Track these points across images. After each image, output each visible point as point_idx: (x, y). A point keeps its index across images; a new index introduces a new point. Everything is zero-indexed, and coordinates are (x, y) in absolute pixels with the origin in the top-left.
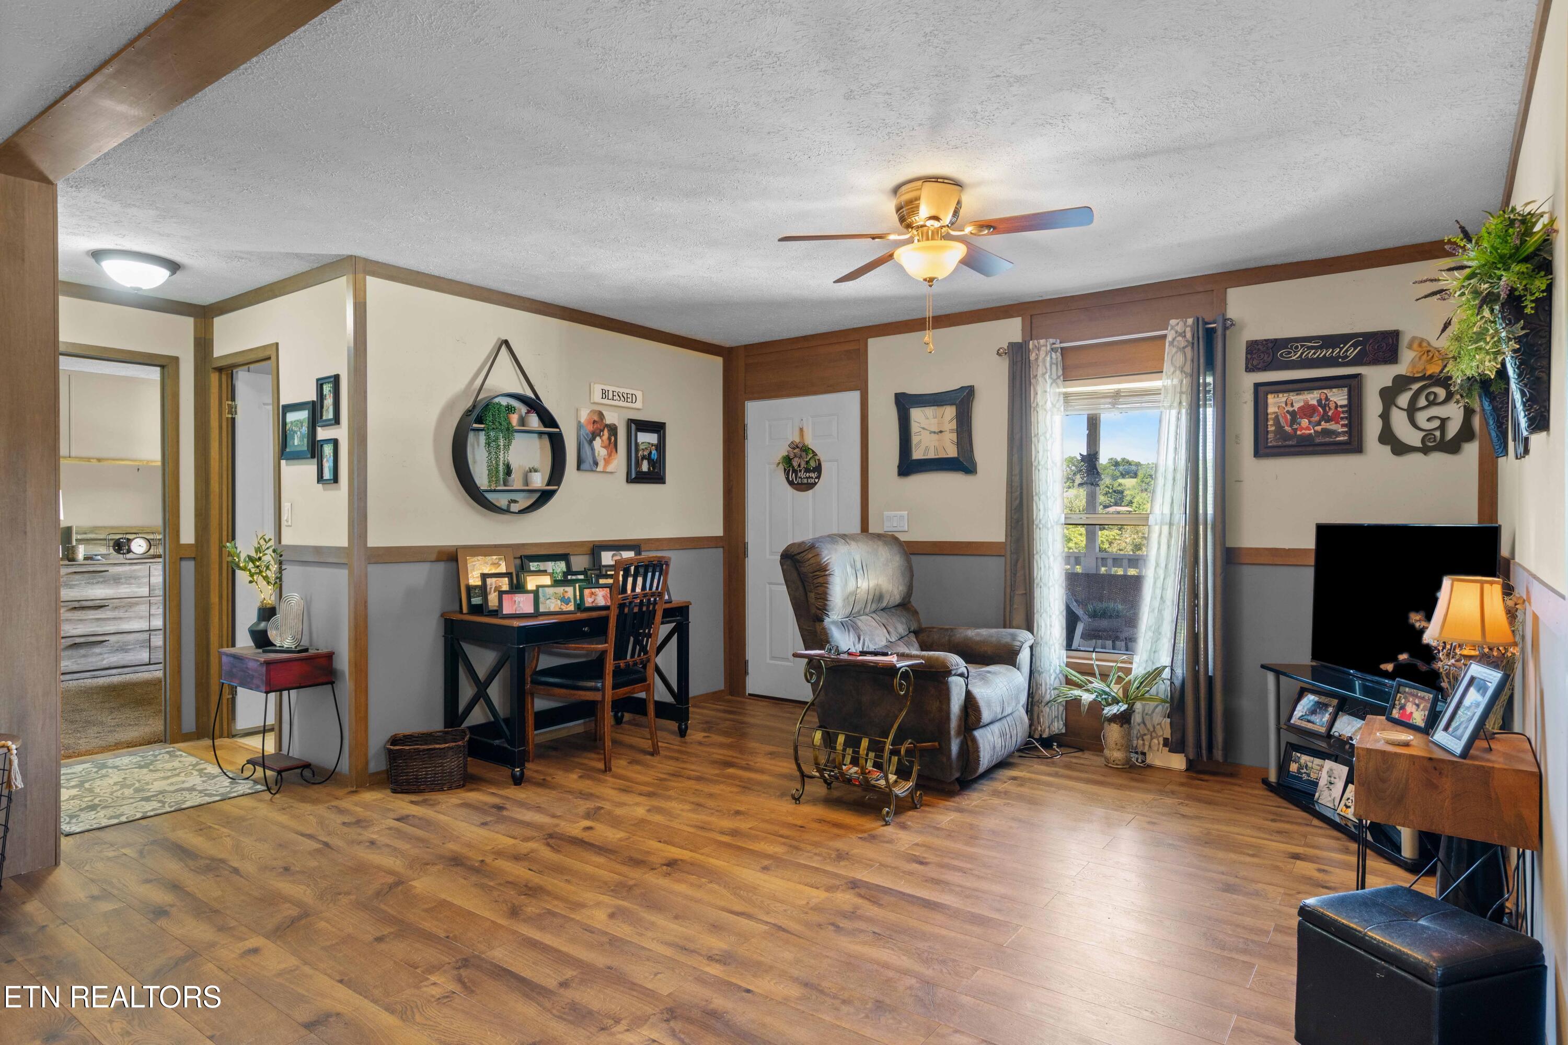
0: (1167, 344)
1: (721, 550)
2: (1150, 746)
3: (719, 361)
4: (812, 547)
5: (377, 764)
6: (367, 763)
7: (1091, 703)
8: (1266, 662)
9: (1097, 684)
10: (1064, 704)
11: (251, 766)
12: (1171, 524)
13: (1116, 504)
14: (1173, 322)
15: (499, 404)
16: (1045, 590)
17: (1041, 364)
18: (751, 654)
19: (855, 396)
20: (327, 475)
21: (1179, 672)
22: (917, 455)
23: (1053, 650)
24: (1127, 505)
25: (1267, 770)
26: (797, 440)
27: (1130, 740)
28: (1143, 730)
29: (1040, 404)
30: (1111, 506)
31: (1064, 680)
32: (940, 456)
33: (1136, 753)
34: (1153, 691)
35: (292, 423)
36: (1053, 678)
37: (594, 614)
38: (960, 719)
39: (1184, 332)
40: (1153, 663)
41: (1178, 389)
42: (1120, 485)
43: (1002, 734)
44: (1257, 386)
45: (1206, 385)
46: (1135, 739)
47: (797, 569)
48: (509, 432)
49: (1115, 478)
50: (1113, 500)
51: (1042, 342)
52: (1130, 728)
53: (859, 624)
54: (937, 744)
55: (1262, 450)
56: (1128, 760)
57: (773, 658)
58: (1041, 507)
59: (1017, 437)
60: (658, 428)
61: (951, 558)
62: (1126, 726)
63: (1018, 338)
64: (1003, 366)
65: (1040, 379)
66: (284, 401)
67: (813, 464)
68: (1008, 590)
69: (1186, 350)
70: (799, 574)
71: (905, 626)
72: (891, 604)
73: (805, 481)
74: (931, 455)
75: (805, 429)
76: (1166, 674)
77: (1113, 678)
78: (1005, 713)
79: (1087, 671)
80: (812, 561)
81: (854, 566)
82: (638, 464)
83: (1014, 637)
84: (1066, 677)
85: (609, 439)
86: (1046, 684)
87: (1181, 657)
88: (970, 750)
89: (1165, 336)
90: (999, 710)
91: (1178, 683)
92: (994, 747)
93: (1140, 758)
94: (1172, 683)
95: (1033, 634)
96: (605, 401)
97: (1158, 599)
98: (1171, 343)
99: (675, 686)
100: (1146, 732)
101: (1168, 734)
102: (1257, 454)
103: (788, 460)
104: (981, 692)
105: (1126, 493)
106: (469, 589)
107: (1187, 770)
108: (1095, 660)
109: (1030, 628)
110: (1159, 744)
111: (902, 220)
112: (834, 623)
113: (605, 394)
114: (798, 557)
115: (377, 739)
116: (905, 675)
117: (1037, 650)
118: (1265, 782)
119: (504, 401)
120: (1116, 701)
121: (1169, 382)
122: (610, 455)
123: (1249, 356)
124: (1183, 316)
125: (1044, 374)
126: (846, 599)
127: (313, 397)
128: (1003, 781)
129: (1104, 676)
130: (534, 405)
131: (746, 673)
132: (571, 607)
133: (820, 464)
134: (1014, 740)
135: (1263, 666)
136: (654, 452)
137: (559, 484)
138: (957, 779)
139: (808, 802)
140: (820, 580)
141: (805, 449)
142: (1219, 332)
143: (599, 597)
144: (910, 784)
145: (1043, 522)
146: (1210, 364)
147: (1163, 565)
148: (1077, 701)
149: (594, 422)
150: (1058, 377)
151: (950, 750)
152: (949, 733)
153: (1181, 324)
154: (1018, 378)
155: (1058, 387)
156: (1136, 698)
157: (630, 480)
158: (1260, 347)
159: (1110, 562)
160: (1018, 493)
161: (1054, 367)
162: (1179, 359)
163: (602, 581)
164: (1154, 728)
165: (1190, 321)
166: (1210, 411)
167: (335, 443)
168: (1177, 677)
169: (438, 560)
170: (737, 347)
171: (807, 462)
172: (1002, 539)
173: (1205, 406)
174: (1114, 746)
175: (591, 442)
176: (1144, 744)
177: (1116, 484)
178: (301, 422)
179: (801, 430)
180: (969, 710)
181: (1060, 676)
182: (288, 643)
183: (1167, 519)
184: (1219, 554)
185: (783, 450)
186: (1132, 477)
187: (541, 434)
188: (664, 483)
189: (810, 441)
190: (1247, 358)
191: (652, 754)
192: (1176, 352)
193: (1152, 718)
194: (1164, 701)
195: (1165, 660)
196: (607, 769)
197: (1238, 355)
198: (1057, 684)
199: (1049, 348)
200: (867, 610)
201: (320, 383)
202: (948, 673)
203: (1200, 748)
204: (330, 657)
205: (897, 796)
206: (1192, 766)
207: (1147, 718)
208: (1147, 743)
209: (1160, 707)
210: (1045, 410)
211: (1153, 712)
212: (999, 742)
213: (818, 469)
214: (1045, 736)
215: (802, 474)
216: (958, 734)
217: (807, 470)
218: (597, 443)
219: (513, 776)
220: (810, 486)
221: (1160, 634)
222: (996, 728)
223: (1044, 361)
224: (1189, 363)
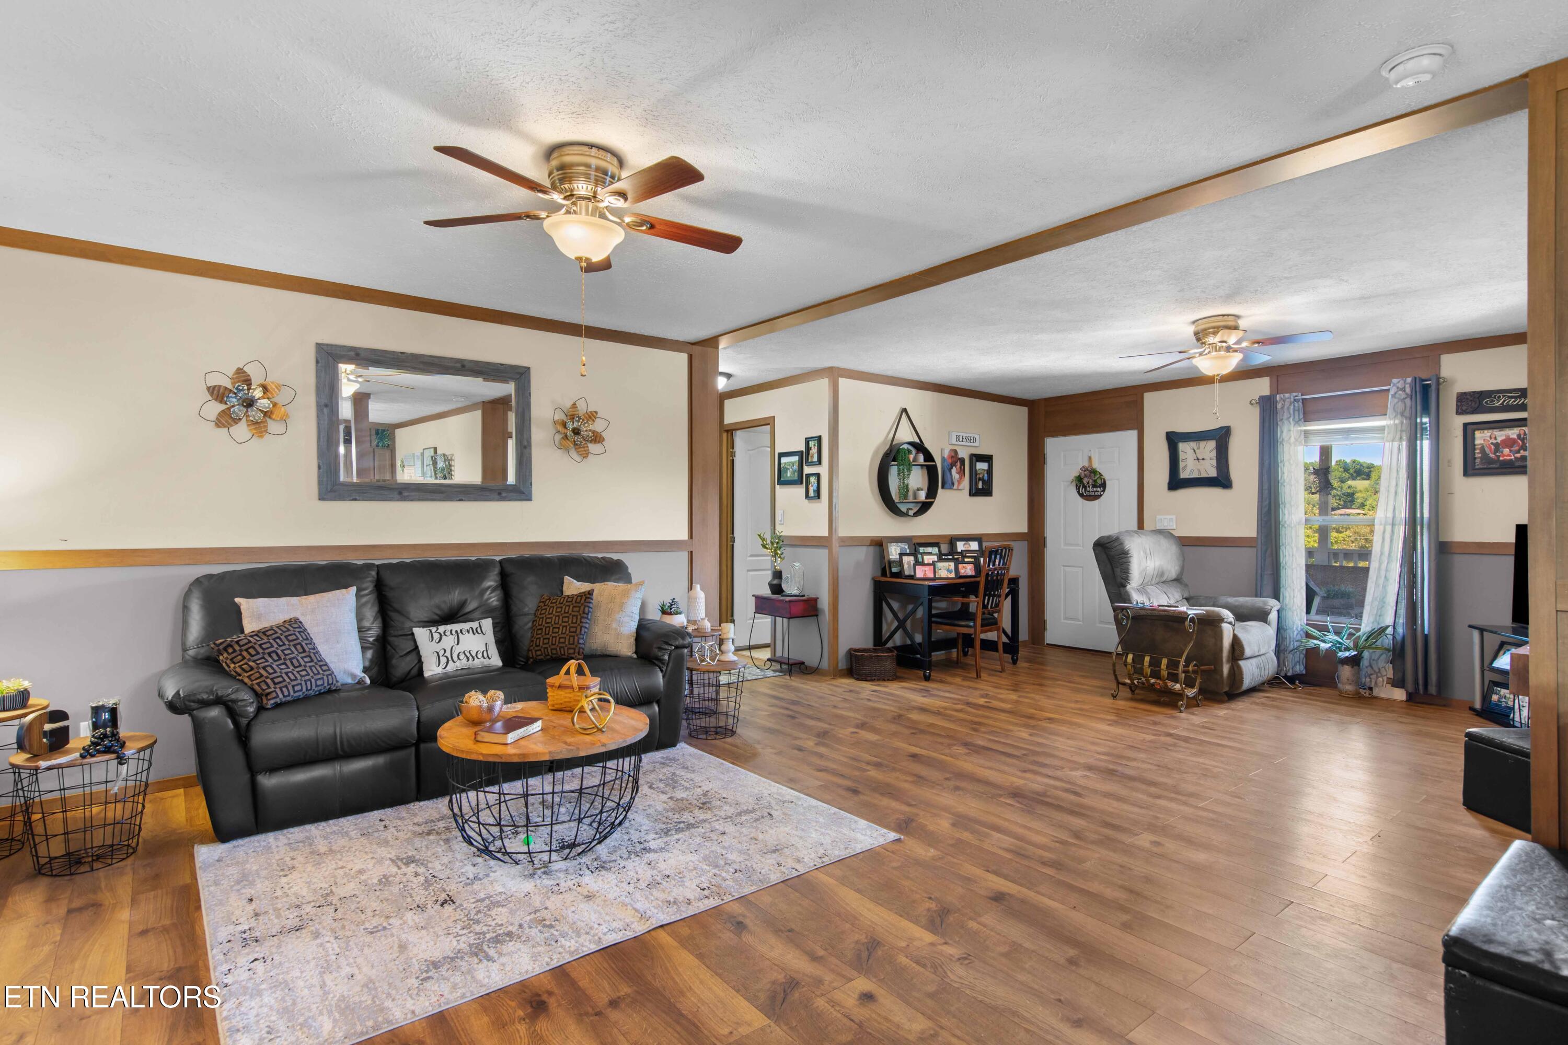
0: (1390, 397)
1: (1026, 542)
2: (1376, 683)
3: (1025, 409)
4: (1117, 539)
5: (842, 665)
6: (838, 663)
7: (1327, 650)
8: (1471, 624)
9: (1331, 637)
10: (1304, 652)
11: (769, 662)
12: (1393, 525)
13: (1345, 507)
14: (1395, 381)
15: (903, 448)
16: (1289, 571)
17: (1286, 411)
18: (1049, 616)
19: (1133, 434)
20: (812, 494)
21: (1400, 631)
22: (1184, 475)
23: (1295, 614)
24: (1358, 508)
25: (1473, 702)
26: (1086, 464)
27: (1359, 678)
28: (1369, 671)
29: (1286, 439)
30: (1339, 509)
31: (1304, 635)
32: (1202, 476)
33: (1365, 689)
34: (1379, 643)
35: (785, 463)
36: (1295, 633)
37: (968, 580)
38: (1229, 652)
39: (1405, 387)
40: (1379, 624)
41: (1399, 428)
42: (1349, 487)
43: (1258, 667)
44: (1466, 425)
45: (1422, 423)
46: (1363, 677)
47: (1106, 553)
48: (910, 466)
49: (1343, 481)
50: (1342, 503)
51: (1287, 395)
52: (1360, 670)
53: (1149, 591)
54: (1213, 667)
55: (1470, 470)
56: (1358, 693)
57: (1066, 618)
58: (1286, 512)
59: (1266, 463)
60: (988, 459)
61: (1213, 548)
62: (1356, 667)
63: (1266, 392)
64: (1255, 412)
65: (1286, 422)
66: (778, 450)
67: (1099, 482)
68: (1259, 571)
69: (1406, 400)
70: (1107, 556)
71: (1180, 594)
72: (1170, 579)
73: (1093, 494)
74: (1195, 475)
75: (1093, 457)
76: (1390, 631)
77: (1345, 634)
78: (1261, 653)
79: (1323, 629)
80: (1118, 547)
81: (1145, 552)
82: (977, 484)
83: (1265, 603)
84: (1307, 632)
85: (960, 468)
86: (1290, 638)
87: (1401, 620)
88: (1236, 674)
89: (1388, 390)
90: (1256, 649)
91: (1399, 638)
92: (1253, 674)
93: (1368, 692)
94: (1394, 637)
95: (1279, 600)
96: (959, 443)
97: (1383, 578)
98: (1393, 396)
99: (1010, 634)
100: (1373, 672)
101: (1390, 675)
102: (1466, 473)
103: (1079, 479)
104: (1242, 636)
105: (1357, 495)
106: (890, 562)
107: (1407, 701)
108: (1328, 620)
109: (1276, 596)
110: (1383, 681)
111: (1198, 340)
112: (1133, 589)
113: (958, 437)
114: (1108, 545)
115: (843, 649)
116: (1192, 620)
117: (1283, 614)
118: (1472, 709)
119: (906, 446)
120: (1347, 649)
121: (1392, 422)
122: (961, 478)
123: (1459, 404)
124: (1403, 377)
125: (1288, 418)
126: (1141, 573)
127: (803, 448)
128: (1259, 697)
129: (1337, 633)
130: (919, 447)
131: (1045, 629)
132: (953, 575)
133: (1105, 482)
134: (1267, 672)
135: (1470, 626)
136: (986, 475)
137: (934, 498)
138: (1226, 693)
139: (1121, 699)
140: (1124, 560)
141: (1094, 472)
142: (1433, 387)
143: (968, 570)
144: (1195, 690)
145: (1288, 523)
146: (1426, 410)
147: (1386, 553)
148: (1316, 648)
149: (952, 457)
150: (1300, 420)
151: (1222, 671)
152: (1222, 660)
153: (1402, 382)
154: (1267, 419)
155: (1300, 426)
156: (1364, 648)
157: (971, 494)
158: (1468, 397)
159: (1341, 556)
160: (1267, 502)
161: (1296, 413)
162: (1400, 406)
163: (966, 560)
164: (1379, 669)
165: (1409, 380)
166: (1426, 444)
167: (818, 476)
168: (1398, 634)
169: (870, 545)
170: (1039, 400)
171: (1095, 481)
172: (1254, 534)
173: (1422, 440)
174: (1346, 681)
175: (950, 470)
176: (1371, 681)
177: (1345, 486)
178: (793, 464)
179: (1090, 458)
180: (1236, 647)
181: (1301, 632)
182: (795, 592)
183: (1390, 521)
184: (1433, 546)
185: (1075, 472)
186: (1364, 479)
187: (922, 466)
188: (991, 496)
189: (1096, 465)
190: (1457, 405)
191: (1001, 672)
192: (1398, 402)
193: (1377, 663)
194: (1388, 650)
195: (1389, 620)
196: (978, 676)
197: (1449, 403)
198: (1299, 638)
199: (1292, 400)
200: (1153, 582)
201: (807, 441)
202: (1221, 620)
203: (1418, 684)
204: (815, 600)
205: (1187, 696)
206: (1411, 698)
207: (1374, 663)
208: (1373, 681)
209: (1384, 656)
210: (1290, 444)
211: (1378, 659)
212: (1256, 671)
213: (1103, 485)
214: (1289, 674)
215: (1090, 489)
216: (1228, 661)
217: (1094, 486)
218: (954, 470)
219: (925, 675)
220: (1096, 497)
221: (1384, 603)
222: (1254, 661)
223: (1288, 408)
224: (1408, 409)
